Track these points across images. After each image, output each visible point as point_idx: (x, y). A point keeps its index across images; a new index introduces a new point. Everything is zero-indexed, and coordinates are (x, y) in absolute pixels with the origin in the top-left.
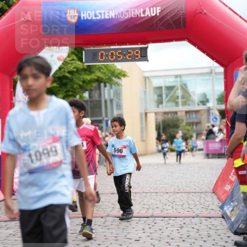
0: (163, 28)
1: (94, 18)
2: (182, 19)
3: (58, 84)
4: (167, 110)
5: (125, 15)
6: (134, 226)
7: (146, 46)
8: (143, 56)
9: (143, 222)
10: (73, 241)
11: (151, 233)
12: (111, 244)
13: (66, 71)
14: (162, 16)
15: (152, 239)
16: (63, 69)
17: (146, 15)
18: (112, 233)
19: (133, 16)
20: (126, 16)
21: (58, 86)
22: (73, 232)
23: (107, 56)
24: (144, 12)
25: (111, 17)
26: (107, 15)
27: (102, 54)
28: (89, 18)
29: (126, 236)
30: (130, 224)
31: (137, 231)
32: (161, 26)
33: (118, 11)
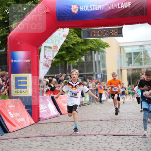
0: (132, 16)
1: (88, 10)
2: (144, 9)
3: (66, 52)
4: (135, 67)
6: (116, 141)
7: (121, 27)
8: (119, 33)
9: (121, 139)
11: (127, 146)
13: (71, 43)
14: (132, 7)
15: (127, 150)
16: (69, 43)
17: (121, 7)
18: (102, 145)
19: (113, 8)
20: (109, 8)
21: (66, 53)
22: (77, 144)
23: (96, 33)
24: (120, 5)
25: (99, 9)
26: (96, 8)
27: (93, 33)
28: (85, 10)
29: (111, 147)
30: (113, 140)
31: (117, 144)
32: (131, 14)
33: (104, 5)
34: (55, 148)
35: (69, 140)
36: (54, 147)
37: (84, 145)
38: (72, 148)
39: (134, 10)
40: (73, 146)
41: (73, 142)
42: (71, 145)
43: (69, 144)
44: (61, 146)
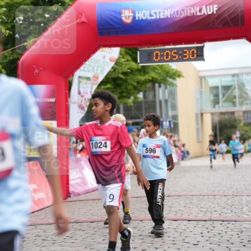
0: (220, 26)
1: (149, 18)
2: (240, 16)
3: (112, 85)
5: (181, 14)
6: (192, 230)
7: (202, 45)
8: (199, 55)
9: (201, 226)
11: (209, 238)
12: (169, 247)
13: (120, 72)
14: (218, 14)
15: (211, 244)
16: (117, 70)
17: (202, 14)
18: (169, 237)
19: (189, 15)
21: (112, 87)
23: (162, 56)
24: (200, 10)
25: (166, 17)
26: (162, 14)
27: (157, 54)
28: (144, 18)
29: (184, 240)
30: (188, 228)
31: (194, 234)
32: (218, 24)
33: (174, 10)
34: (94, 242)
37: (140, 236)
39: (222, 18)
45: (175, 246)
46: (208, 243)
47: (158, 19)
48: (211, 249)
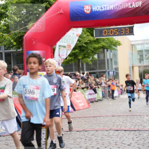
0: (143, 15)
1: (100, 10)
3: (79, 50)
5: (120, 8)
6: (127, 136)
7: (132, 26)
8: (131, 32)
9: (132, 134)
10: (90, 144)
11: (138, 141)
12: (113, 147)
13: (84, 42)
14: (143, 7)
15: (138, 144)
16: (81, 42)
17: (133, 7)
18: (113, 140)
19: (124, 8)
21: (79, 51)
22: (89, 139)
23: (108, 32)
24: (131, 5)
25: (111, 9)
26: (108, 7)
27: (105, 32)
28: (98, 10)
29: (122, 142)
30: (124, 135)
31: (129, 139)
32: (142, 13)
33: (115, 5)
34: (69, 143)
35: (82, 135)
36: (67, 142)
37: (96, 140)
38: (84, 143)
39: (144, 9)
40: (85, 141)
41: (86, 137)
42: (83, 140)
43: (81, 139)
44: (74, 141)
45: (117, 146)
46: (136, 144)
47: (106, 11)
48: (138, 148)
